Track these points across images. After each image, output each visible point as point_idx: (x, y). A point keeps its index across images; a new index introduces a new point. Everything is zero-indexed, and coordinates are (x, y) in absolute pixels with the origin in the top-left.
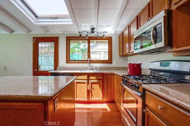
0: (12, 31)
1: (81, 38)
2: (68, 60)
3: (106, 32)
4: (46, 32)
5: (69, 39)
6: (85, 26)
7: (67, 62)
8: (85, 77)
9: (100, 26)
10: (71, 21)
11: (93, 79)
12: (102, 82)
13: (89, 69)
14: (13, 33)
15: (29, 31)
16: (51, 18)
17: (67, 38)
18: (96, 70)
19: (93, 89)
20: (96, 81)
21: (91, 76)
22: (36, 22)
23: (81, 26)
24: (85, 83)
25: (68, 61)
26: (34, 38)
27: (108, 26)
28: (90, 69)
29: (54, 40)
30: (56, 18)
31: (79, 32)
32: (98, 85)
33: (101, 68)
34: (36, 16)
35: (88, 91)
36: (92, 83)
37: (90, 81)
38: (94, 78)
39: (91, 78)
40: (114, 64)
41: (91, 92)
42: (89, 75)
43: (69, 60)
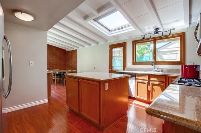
0: (98, 43)
1: (144, 40)
2: (134, 62)
4: (117, 39)
5: (135, 43)
6: (149, 28)
7: (133, 64)
8: (146, 78)
9: (165, 24)
10: (132, 28)
11: (154, 81)
12: (164, 85)
14: (98, 44)
15: (107, 41)
16: (119, 29)
17: (133, 42)
18: (162, 72)
19: (154, 90)
20: (157, 83)
21: (152, 78)
22: (109, 34)
23: (144, 29)
24: (145, 83)
26: (109, 46)
27: (177, 21)
28: (155, 71)
29: (123, 45)
30: (123, 28)
31: (143, 35)
32: (159, 87)
33: (169, 71)
34: (109, 31)
35: (148, 92)
36: (153, 85)
37: (151, 82)
38: (156, 79)
39: (152, 79)
41: (152, 93)
42: (150, 76)
43: (136, 62)
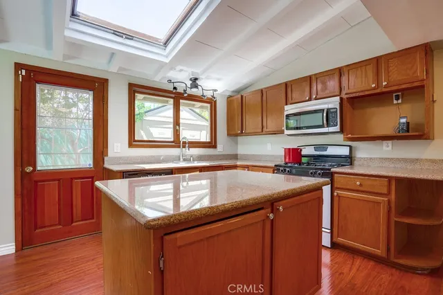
2: (132, 140)
3: (216, 90)
4: (68, 60)
6: (181, 70)
7: (131, 145)
13: (181, 160)
16: (115, 33)
17: (130, 85)
18: (193, 160)
25: (133, 142)
26: (19, 67)
27: (219, 79)
28: (184, 160)
30: (130, 38)
31: (170, 81)
33: (200, 158)
34: (73, 15)
40: (221, 149)
